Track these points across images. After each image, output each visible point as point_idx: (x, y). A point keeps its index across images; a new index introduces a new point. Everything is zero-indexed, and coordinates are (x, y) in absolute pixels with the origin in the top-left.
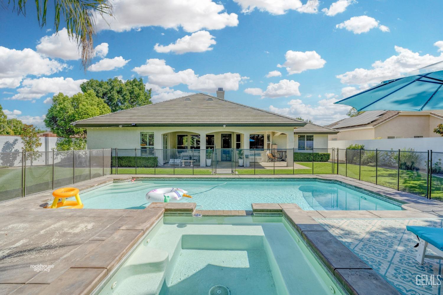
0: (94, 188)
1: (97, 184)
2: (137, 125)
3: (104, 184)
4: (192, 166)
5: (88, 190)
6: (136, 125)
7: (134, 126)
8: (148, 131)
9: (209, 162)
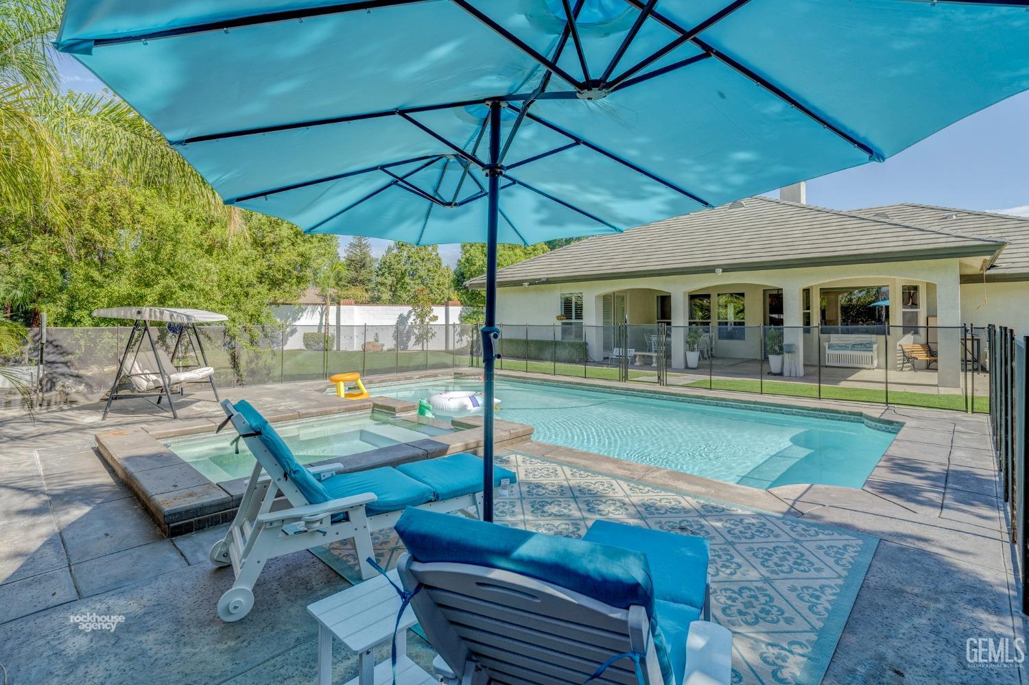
0: (413, 381)
1: (417, 377)
2: (551, 280)
3: (433, 379)
4: (654, 365)
5: (402, 382)
6: (548, 281)
7: (543, 283)
8: (571, 290)
9: (693, 358)
